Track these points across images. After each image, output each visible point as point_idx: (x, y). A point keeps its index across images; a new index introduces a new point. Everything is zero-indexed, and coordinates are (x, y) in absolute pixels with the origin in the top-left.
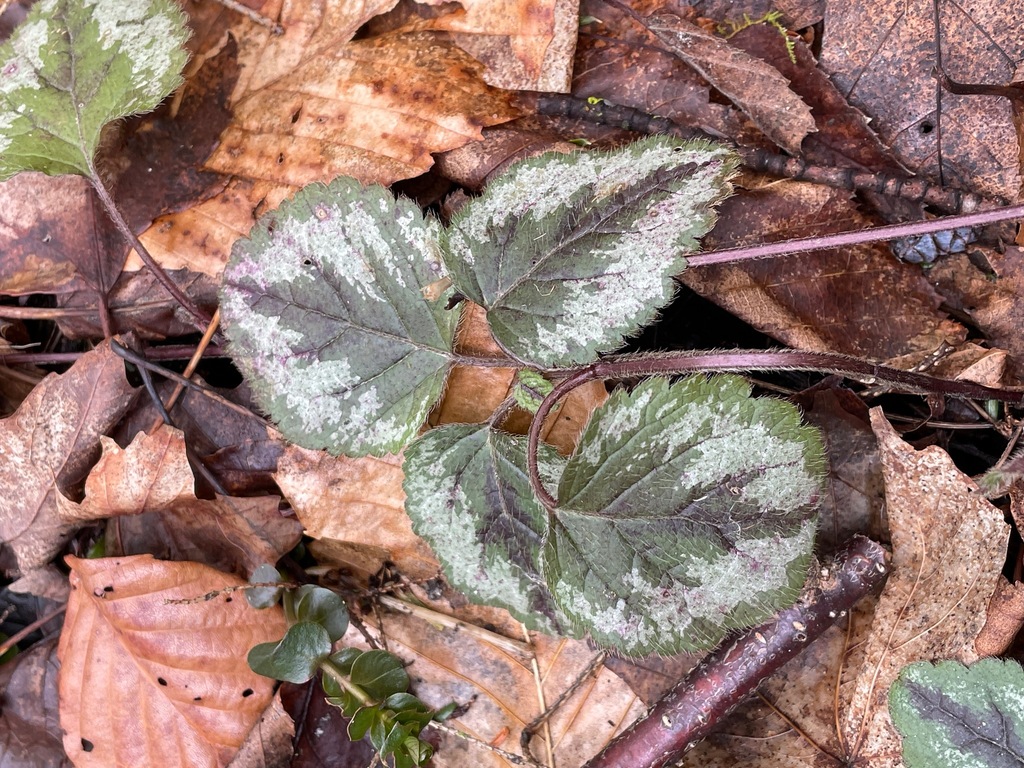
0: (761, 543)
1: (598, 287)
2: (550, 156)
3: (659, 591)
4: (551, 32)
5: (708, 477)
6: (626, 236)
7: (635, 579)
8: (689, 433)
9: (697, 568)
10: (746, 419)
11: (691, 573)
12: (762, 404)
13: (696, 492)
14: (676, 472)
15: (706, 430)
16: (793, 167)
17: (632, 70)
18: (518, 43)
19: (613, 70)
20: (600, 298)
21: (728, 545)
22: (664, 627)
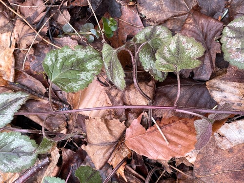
0: (25, 157)
1: (3, 116)
2: (5, 93)
3: (9, 163)
4: (10, 73)
5: (15, 147)
6: (9, 108)
7: (5, 161)
8: (11, 140)
9: (15, 160)
10: (21, 138)
11: (14, 161)
12: (23, 136)
13: (13, 149)
14: (9, 146)
15: (14, 140)
16: (42, 97)
17: (24, 79)
18: (7, 73)
19: (22, 78)
20: (3, 118)
21: (20, 157)
22: (11, 169)
